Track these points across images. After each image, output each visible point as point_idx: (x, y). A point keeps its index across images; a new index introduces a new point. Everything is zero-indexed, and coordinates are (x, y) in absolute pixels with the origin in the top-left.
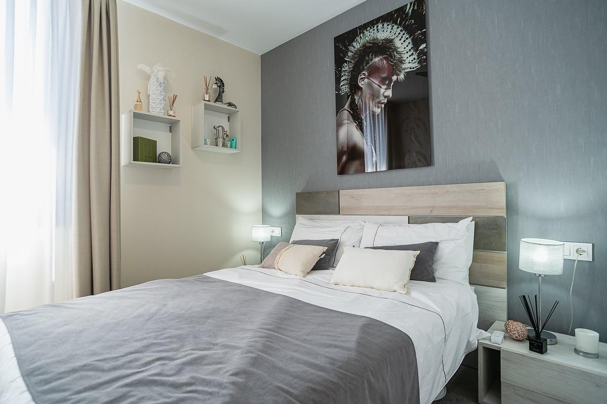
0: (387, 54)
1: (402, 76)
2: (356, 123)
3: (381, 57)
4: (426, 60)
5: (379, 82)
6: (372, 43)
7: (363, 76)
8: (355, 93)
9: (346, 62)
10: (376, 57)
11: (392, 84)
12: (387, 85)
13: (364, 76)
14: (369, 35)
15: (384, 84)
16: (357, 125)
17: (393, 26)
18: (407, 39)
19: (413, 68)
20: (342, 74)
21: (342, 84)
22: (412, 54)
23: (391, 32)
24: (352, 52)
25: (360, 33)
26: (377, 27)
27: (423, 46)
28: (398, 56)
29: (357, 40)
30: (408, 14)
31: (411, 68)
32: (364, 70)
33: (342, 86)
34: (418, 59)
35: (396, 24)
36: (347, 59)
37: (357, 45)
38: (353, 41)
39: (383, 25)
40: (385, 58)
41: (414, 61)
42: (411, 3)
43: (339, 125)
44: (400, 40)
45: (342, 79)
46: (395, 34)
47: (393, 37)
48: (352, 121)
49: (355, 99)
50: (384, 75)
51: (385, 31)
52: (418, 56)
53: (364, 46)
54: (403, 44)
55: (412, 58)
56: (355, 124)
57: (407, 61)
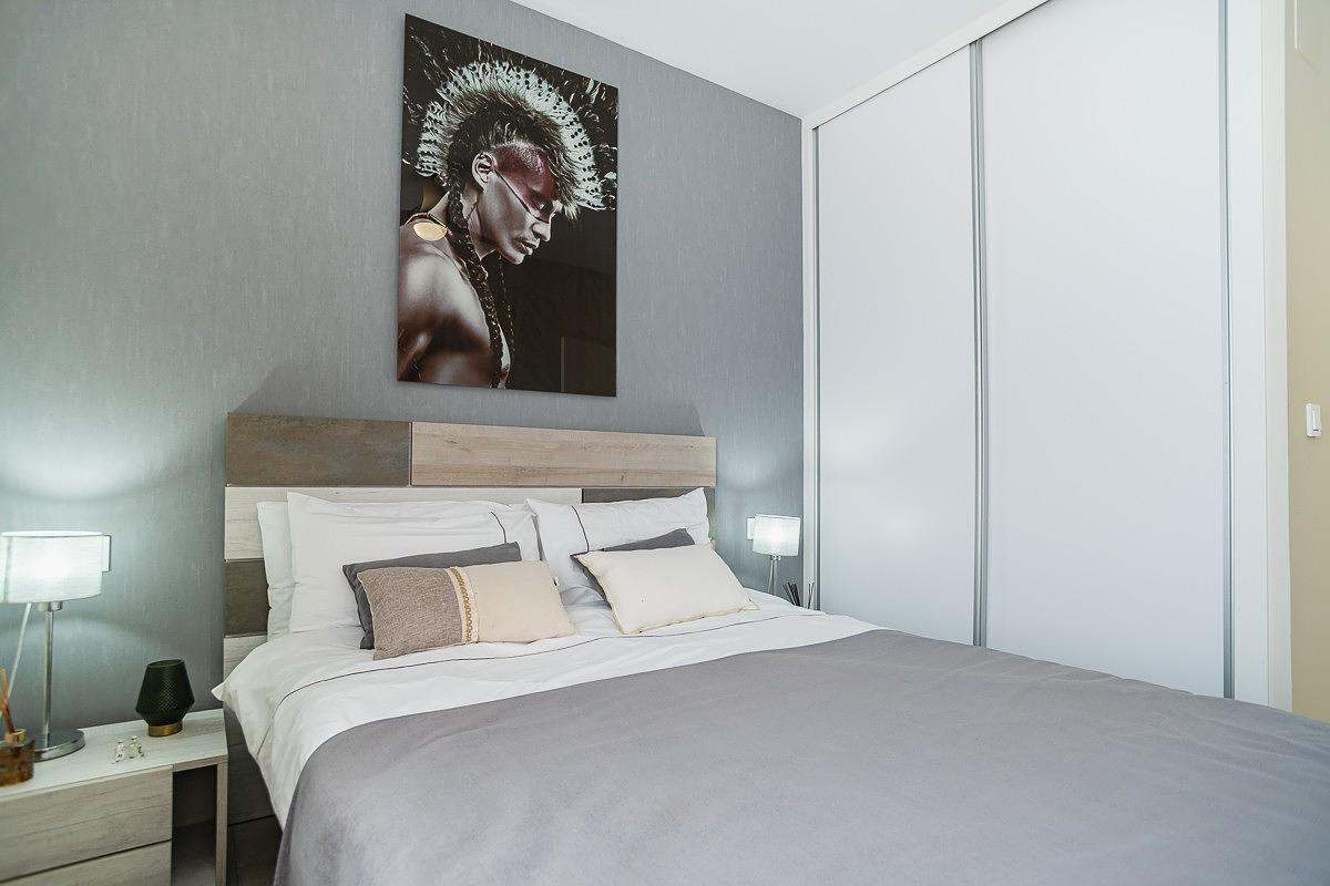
0: (545, 148)
1: (572, 210)
2: (462, 264)
3: (532, 146)
4: (614, 203)
5: (525, 196)
6: (512, 102)
7: (484, 161)
8: (462, 190)
9: (442, 102)
10: (521, 135)
11: (552, 215)
12: (541, 211)
13: (488, 164)
14: (507, 80)
15: (535, 207)
16: (464, 270)
17: (560, 100)
18: (585, 143)
19: (593, 206)
20: (426, 125)
21: (423, 148)
22: (593, 179)
23: (555, 108)
24: (460, 88)
25: (484, 59)
26: (527, 76)
27: (610, 176)
28: (565, 164)
29: (474, 68)
30: (588, 98)
31: (589, 203)
32: (488, 149)
33: (423, 153)
34: (603, 193)
35: (567, 100)
36: (444, 97)
37: (475, 79)
38: (466, 64)
39: (540, 82)
40: (539, 153)
41: (595, 194)
42: (596, 83)
43: (409, 249)
44: (573, 137)
45: (426, 136)
46: (563, 118)
47: (559, 122)
48: (451, 254)
49: (462, 206)
50: (537, 189)
51: (544, 97)
52: (602, 188)
53: (492, 94)
54: (576, 148)
55: (592, 185)
56: (459, 267)
57: (584, 185)
